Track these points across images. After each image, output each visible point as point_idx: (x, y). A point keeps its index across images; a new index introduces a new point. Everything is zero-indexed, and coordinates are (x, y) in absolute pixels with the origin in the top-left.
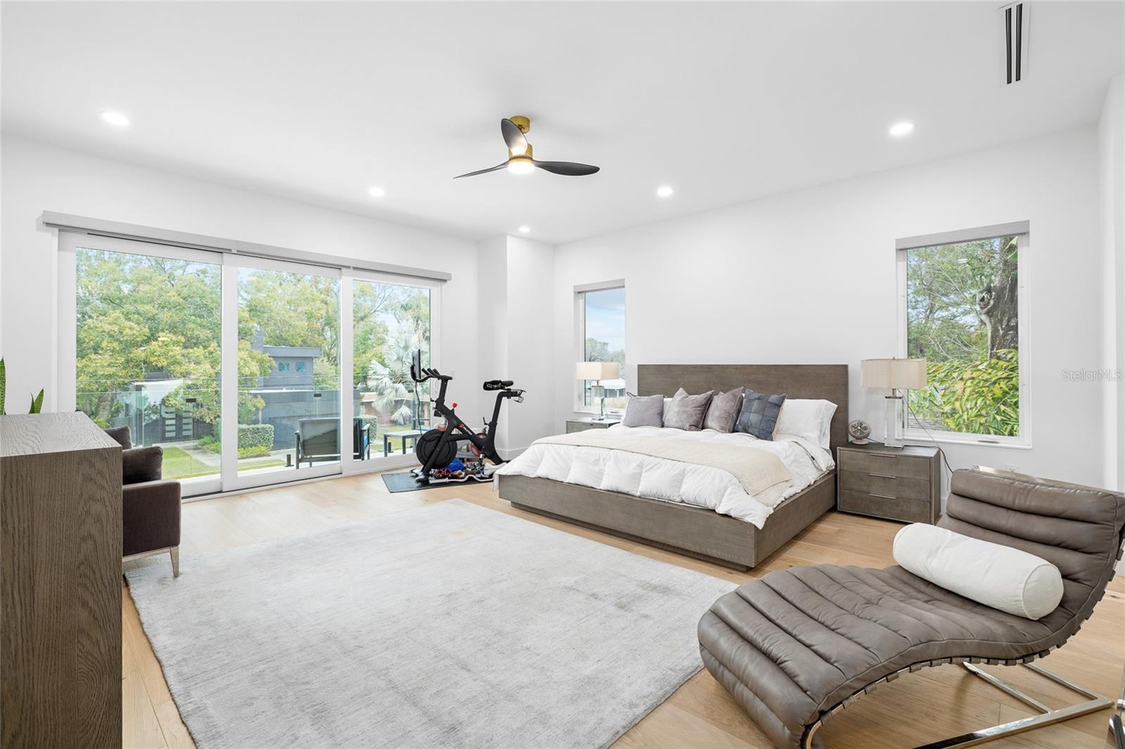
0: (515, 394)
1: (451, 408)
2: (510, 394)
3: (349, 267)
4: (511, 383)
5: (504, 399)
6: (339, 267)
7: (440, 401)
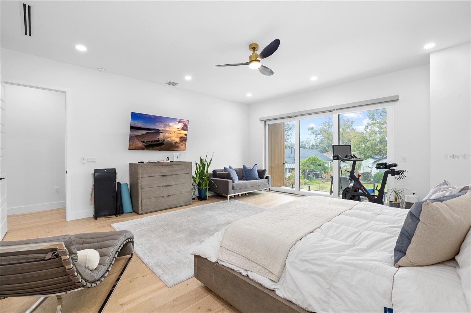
0: (398, 173)
1: (357, 177)
2: (394, 173)
3: (334, 110)
4: (396, 165)
5: (389, 176)
6: (332, 111)
7: (352, 172)
